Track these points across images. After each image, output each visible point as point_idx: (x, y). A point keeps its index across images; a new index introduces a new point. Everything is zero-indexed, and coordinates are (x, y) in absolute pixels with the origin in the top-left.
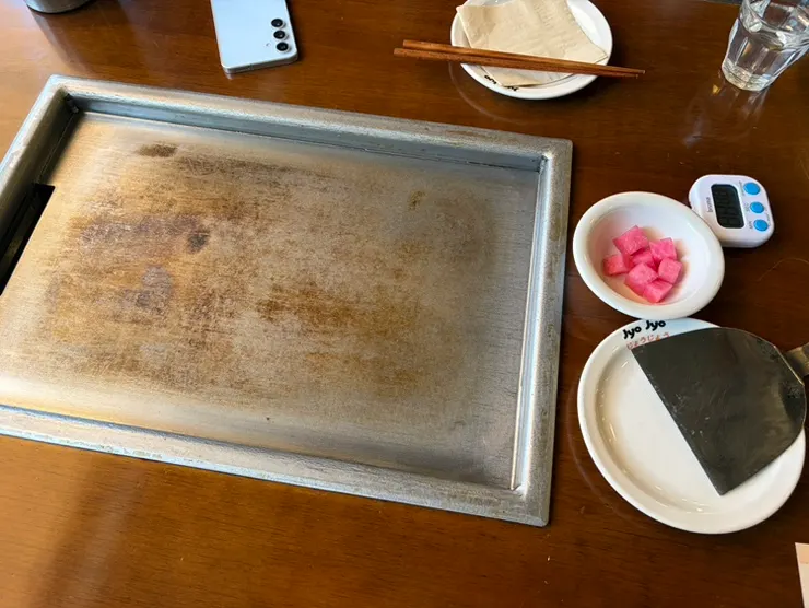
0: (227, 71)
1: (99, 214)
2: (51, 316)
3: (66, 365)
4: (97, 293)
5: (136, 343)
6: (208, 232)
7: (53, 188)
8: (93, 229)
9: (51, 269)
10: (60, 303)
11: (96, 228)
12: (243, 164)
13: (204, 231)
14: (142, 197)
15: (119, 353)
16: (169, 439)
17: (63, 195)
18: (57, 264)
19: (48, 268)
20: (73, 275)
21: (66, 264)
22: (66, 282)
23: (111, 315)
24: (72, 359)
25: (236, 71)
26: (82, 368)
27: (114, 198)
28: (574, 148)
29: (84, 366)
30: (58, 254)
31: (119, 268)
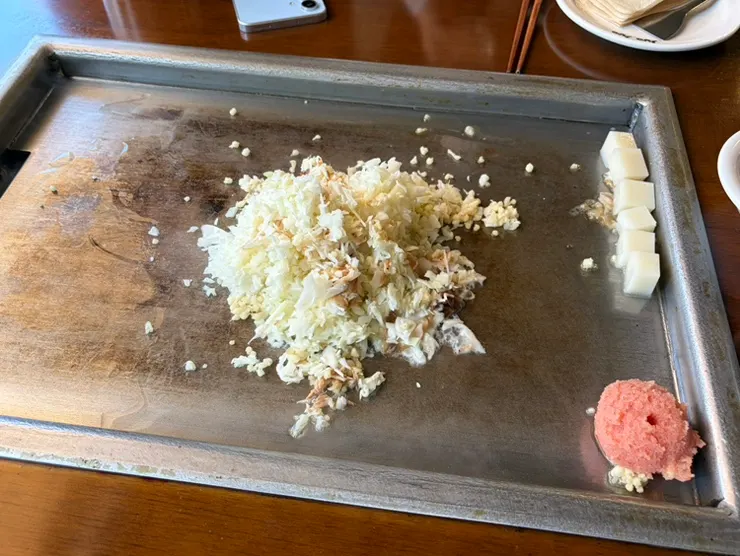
0: (243, 29)
1: (85, 180)
2: (16, 297)
3: (33, 358)
4: (80, 268)
5: (132, 328)
6: (226, 197)
7: (29, 153)
8: (77, 196)
9: (21, 242)
10: (30, 281)
11: (82, 195)
12: (264, 126)
13: (220, 196)
14: (140, 162)
15: (108, 341)
16: (185, 448)
17: (40, 161)
18: (28, 235)
19: (16, 240)
20: (47, 249)
21: (40, 237)
22: (40, 256)
23: (98, 293)
24: (42, 351)
25: (255, 29)
26: (56, 363)
27: (106, 163)
28: (675, 95)
29: (58, 359)
30: (30, 225)
31: (110, 240)
